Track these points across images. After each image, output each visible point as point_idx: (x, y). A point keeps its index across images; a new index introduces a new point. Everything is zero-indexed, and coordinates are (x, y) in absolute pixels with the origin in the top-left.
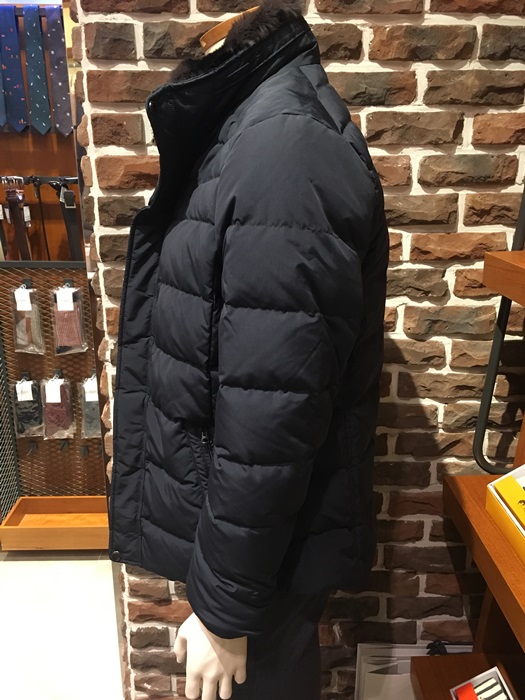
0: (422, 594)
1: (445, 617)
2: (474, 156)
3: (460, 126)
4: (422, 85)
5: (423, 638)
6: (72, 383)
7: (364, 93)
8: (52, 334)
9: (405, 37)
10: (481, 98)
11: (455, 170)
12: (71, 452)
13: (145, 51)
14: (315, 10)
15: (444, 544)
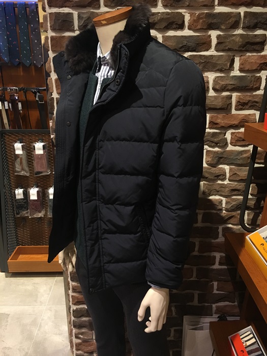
0: (215, 292)
1: (227, 303)
2: (240, 76)
3: (233, 62)
4: (214, 41)
5: (216, 313)
6: (43, 190)
7: (186, 45)
8: (33, 166)
9: (205, 18)
10: (243, 48)
11: (230, 83)
12: (43, 224)
13: (78, 26)
14: (162, 5)
15: (226, 267)
